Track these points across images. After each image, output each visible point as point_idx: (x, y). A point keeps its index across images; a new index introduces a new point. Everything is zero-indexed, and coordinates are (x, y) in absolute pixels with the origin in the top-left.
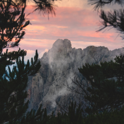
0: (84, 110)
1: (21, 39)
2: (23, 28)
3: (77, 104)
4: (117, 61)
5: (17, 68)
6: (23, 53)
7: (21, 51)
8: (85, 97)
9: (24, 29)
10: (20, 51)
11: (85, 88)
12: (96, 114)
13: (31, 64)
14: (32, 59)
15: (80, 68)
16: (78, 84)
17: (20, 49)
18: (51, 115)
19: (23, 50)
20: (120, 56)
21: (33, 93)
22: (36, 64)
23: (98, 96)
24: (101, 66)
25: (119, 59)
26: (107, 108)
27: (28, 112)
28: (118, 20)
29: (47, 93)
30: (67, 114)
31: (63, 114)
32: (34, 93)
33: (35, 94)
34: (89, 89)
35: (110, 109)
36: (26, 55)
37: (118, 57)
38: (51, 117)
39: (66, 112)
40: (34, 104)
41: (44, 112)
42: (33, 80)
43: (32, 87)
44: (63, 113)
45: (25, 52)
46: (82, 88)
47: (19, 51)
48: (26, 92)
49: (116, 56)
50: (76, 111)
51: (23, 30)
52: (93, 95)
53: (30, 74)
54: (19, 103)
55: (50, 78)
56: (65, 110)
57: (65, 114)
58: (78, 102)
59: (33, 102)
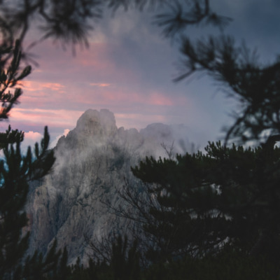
0: (143, 254)
1: (14, 105)
2: (19, 82)
3: (128, 242)
4: (210, 153)
5: (5, 165)
6: (17, 137)
7: (13, 131)
8: (144, 227)
9: (20, 84)
10: (11, 132)
11: (146, 209)
12: (167, 262)
13: (34, 156)
14: (37, 145)
15: (134, 168)
16: (130, 199)
17: (10, 128)
18: (75, 266)
19: (17, 130)
20: (217, 144)
21: (36, 222)
22: (44, 157)
23: (172, 225)
24: (178, 163)
25: (215, 147)
26: (191, 250)
27: (29, 256)
28: (219, 57)
29: (66, 222)
30: (108, 264)
31: (99, 262)
32: (38, 221)
33: (40, 224)
34: (153, 211)
35: (197, 252)
36: (22, 140)
37: (213, 143)
38: (74, 269)
39: (105, 258)
40: (39, 243)
41: (61, 256)
42: (36, 194)
43: (33, 209)
44: (98, 260)
45: (20, 134)
46: (139, 208)
47: (8, 132)
48: (25, 214)
49: (209, 142)
50: (127, 256)
51: (17, 86)
52: (162, 223)
53: (33, 176)
54: (9, 238)
55: (72, 189)
56: (104, 254)
57: (104, 263)
58: (130, 238)
59: (35, 240)
